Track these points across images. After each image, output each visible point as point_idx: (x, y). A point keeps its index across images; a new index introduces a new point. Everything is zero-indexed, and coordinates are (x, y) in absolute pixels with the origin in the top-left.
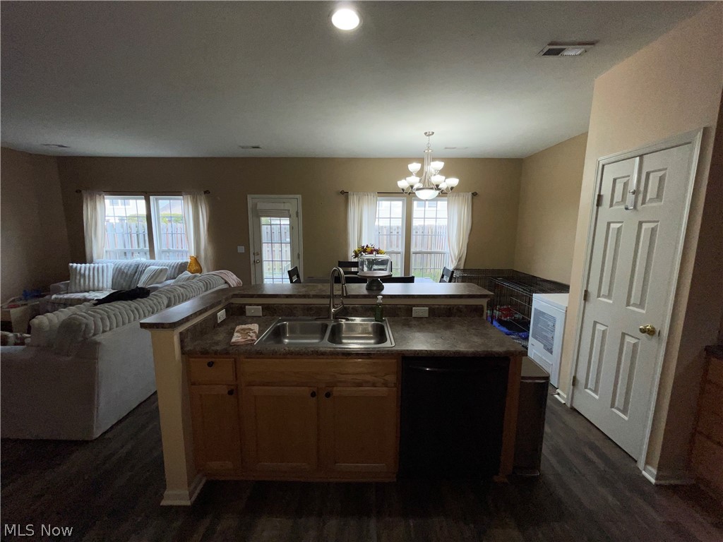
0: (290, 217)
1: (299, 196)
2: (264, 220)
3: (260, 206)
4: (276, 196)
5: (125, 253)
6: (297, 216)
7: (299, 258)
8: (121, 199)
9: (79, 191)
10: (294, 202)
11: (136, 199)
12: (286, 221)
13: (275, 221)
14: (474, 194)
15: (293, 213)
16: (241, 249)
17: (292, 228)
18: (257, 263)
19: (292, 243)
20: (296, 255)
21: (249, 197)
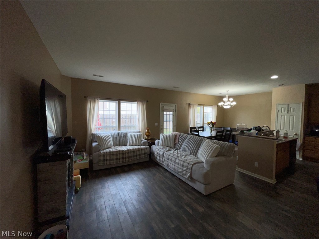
0: (173, 112)
1: (176, 104)
2: (165, 113)
3: (164, 107)
4: (169, 104)
5: (99, 128)
6: (175, 111)
8: (109, 102)
9: (86, 97)
10: (174, 106)
11: (110, 102)
12: (171, 113)
13: (168, 113)
14: (217, 106)
16: (156, 124)
17: (173, 116)
18: (162, 129)
19: (173, 122)
20: (174, 126)
21: (160, 104)
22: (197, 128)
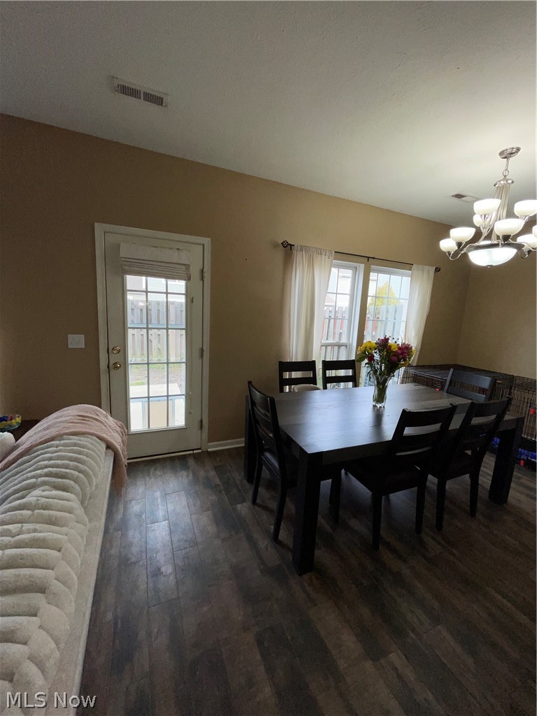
0: (188, 279)
1: (207, 241)
2: (132, 281)
3: (125, 251)
6: (202, 278)
7: (202, 356)
10: (196, 251)
13: (157, 283)
14: (437, 270)
15: (195, 272)
16: (77, 341)
17: (190, 300)
18: (116, 368)
19: (189, 329)
20: (196, 353)
21: (99, 228)
22: (319, 367)
